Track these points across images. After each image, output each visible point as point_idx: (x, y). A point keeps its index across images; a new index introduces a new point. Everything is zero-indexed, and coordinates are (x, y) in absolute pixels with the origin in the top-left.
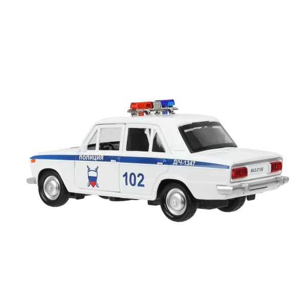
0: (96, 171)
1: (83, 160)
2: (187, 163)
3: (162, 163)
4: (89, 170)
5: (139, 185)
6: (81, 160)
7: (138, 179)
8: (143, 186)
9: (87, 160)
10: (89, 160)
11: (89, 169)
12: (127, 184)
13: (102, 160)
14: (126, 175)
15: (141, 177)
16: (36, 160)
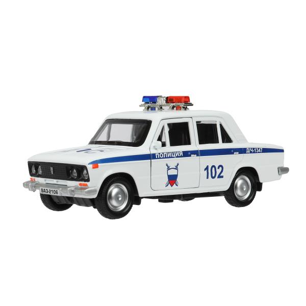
0: (176, 168)
1: (160, 158)
2: (257, 150)
3: (238, 153)
4: (169, 169)
5: (220, 177)
6: (158, 158)
7: (219, 171)
8: (222, 177)
9: (166, 158)
10: (168, 158)
11: (168, 167)
12: (208, 178)
13: (181, 157)
14: (207, 168)
15: (221, 168)
16: (99, 164)
